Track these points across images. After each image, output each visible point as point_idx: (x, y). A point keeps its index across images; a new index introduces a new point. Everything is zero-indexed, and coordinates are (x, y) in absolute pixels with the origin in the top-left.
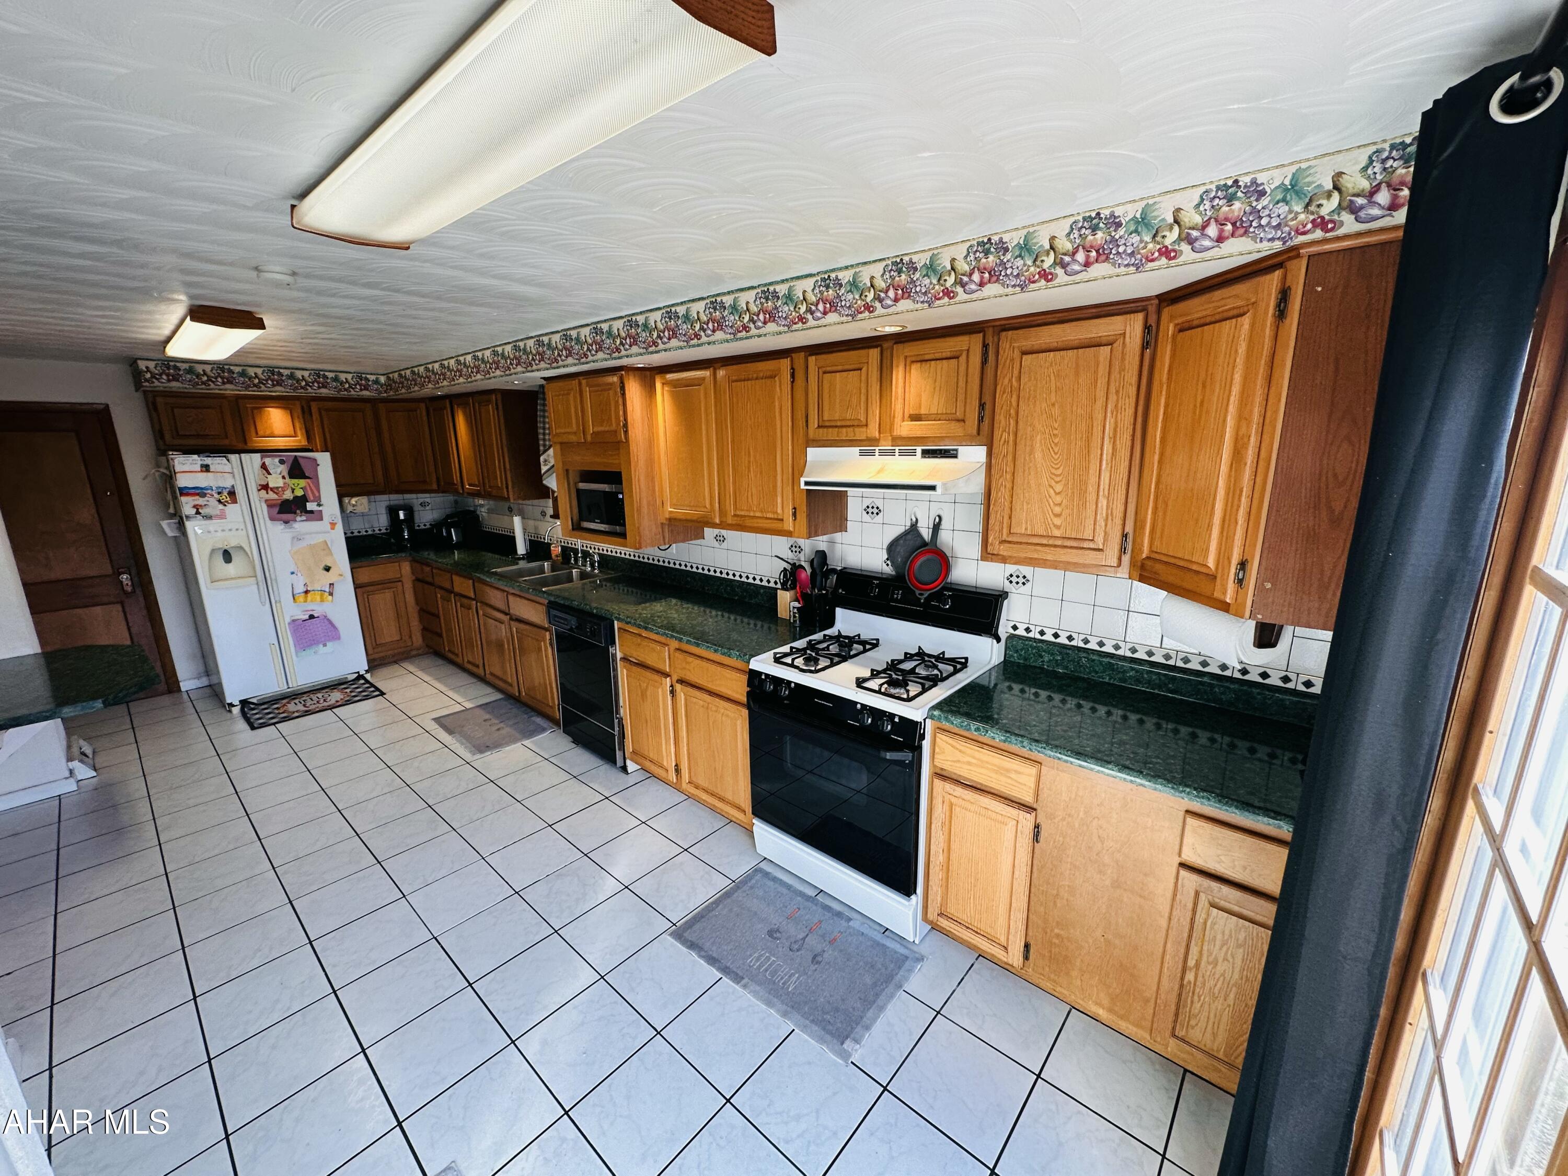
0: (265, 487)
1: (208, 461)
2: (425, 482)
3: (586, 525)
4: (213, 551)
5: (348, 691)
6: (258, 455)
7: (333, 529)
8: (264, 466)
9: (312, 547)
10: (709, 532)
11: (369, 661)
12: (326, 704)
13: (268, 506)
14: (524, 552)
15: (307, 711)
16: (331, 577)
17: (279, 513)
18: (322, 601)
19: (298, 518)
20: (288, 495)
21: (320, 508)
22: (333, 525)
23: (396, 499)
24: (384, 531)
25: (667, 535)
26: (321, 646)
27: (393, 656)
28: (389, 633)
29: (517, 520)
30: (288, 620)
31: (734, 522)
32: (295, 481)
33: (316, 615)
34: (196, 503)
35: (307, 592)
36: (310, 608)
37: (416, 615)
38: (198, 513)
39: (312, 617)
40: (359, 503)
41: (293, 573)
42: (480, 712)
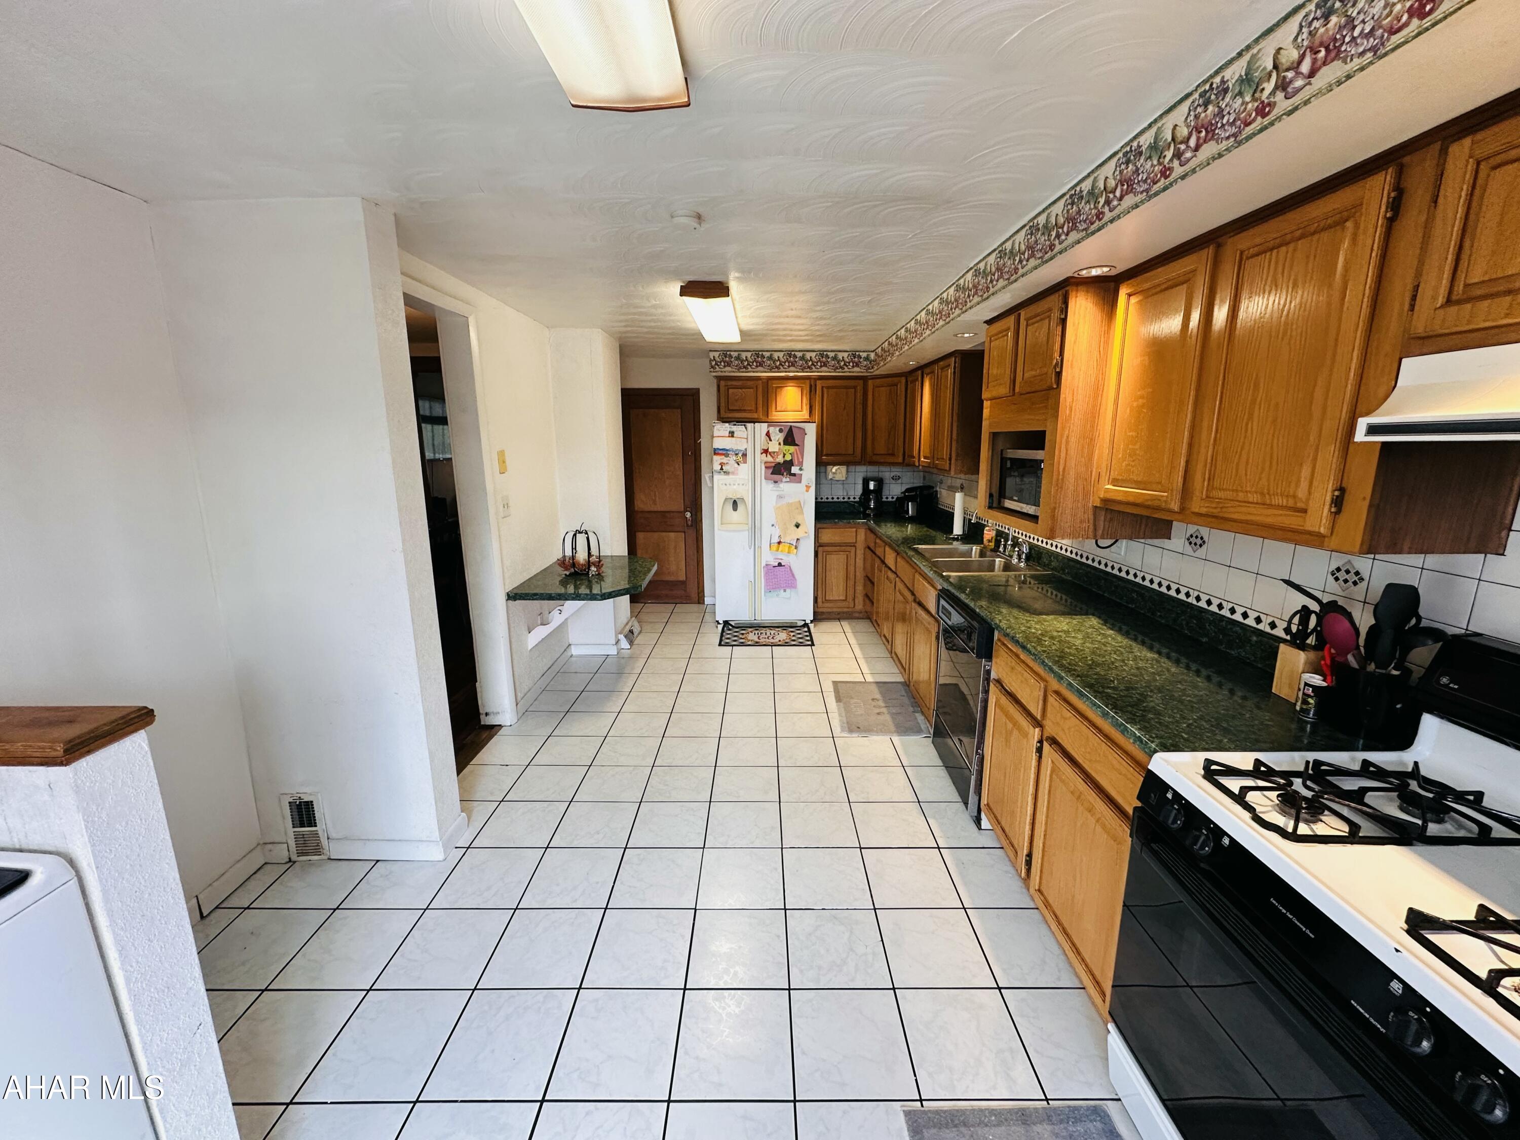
0: (766, 451)
1: (734, 428)
2: (893, 455)
3: (1008, 504)
4: (726, 499)
5: (792, 634)
6: (766, 424)
7: (807, 491)
8: (768, 434)
9: (790, 505)
10: (1180, 531)
11: (815, 613)
12: (772, 641)
13: (766, 467)
14: (960, 533)
15: (757, 643)
16: (799, 533)
17: (772, 473)
18: (789, 552)
19: (784, 480)
20: (780, 459)
21: (801, 472)
22: (808, 487)
23: (872, 471)
24: (857, 499)
25: (1101, 524)
26: (782, 591)
27: (839, 614)
28: (836, 591)
29: (959, 496)
30: (763, 564)
31: (1204, 511)
32: (787, 447)
33: (783, 564)
34: (722, 461)
35: (779, 543)
36: (780, 557)
37: (862, 581)
38: (722, 469)
39: (780, 565)
40: (839, 471)
41: (773, 525)
42: (874, 688)
